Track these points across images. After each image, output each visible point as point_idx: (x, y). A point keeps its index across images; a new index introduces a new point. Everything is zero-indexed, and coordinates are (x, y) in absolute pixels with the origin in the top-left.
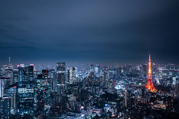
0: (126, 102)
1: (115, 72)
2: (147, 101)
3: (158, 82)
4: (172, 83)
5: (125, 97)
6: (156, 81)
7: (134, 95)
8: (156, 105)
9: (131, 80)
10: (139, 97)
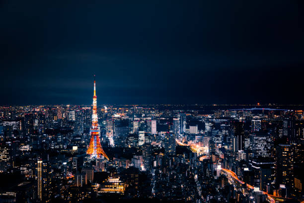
0: (40, 189)
1: (19, 125)
2: (88, 181)
3: (112, 142)
4: (137, 142)
5: (39, 178)
6: (108, 141)
7: (60, 171)
8: (105, 188)
9: (55, 140)
10: (71, 175)
